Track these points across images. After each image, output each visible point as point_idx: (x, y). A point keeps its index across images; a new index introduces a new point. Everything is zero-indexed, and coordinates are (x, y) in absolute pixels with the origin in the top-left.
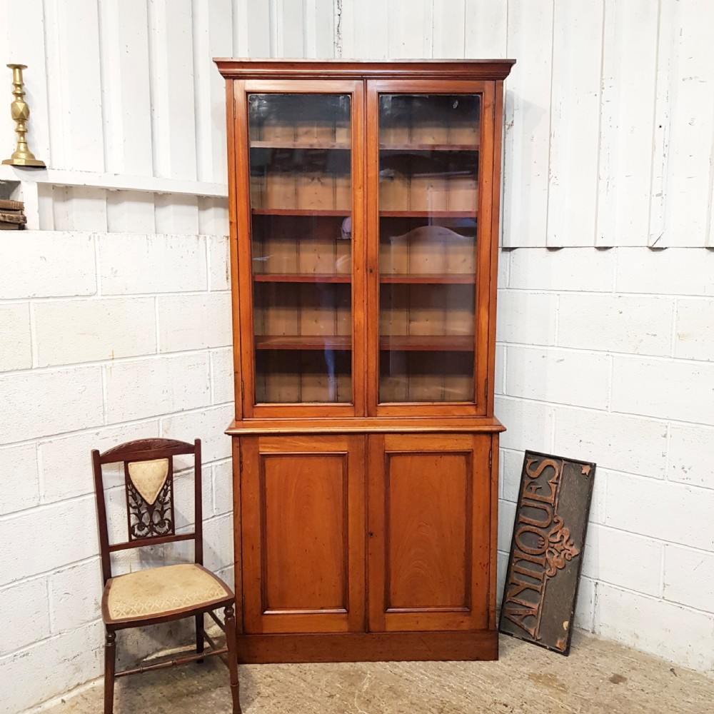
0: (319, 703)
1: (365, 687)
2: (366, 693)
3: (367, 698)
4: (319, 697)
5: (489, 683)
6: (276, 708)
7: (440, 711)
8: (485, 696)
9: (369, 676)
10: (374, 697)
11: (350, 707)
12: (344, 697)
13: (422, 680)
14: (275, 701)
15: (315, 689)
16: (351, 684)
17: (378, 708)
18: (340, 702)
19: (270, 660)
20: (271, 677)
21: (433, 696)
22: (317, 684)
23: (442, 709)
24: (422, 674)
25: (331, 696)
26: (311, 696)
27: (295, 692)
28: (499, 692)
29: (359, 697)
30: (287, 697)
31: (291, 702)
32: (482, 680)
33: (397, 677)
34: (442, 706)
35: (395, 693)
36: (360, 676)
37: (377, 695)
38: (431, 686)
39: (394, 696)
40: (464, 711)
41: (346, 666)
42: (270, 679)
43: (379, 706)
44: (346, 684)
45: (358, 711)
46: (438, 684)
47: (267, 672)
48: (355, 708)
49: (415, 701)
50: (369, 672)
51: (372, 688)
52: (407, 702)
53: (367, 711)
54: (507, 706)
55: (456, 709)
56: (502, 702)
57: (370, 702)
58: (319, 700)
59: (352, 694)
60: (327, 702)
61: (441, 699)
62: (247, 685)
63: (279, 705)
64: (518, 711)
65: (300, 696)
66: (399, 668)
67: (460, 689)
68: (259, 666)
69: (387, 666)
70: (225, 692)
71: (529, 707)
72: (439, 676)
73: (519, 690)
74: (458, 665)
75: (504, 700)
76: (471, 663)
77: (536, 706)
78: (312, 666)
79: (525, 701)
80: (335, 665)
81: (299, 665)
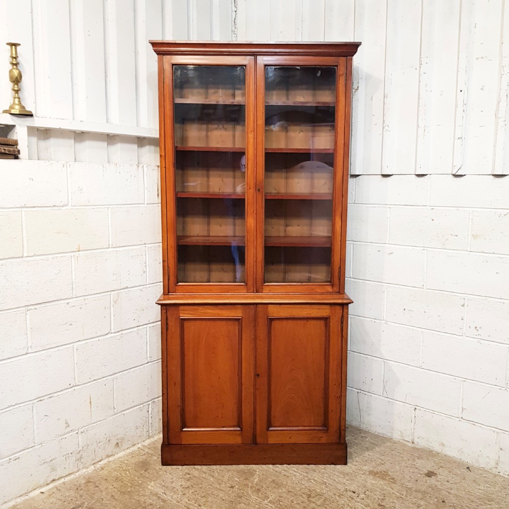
0: (224, 491)
1: (256, 480)
2: (257, 484)
3: (257, 488)
5: (342, 478)
6: (194, 496)
7: (308, 496)
8: (339, 486)
9: (258, 473)
10: (262, 487)
11: (246, 494)
12: (241, 488)
13: (295, 475)
14: (192, 491)
15: (221, 482)
16: (246, 479)
17: (265, 495)
18: (239, 491)
19: (187, 463)
20: (189, 474)
21: (303, 487)
22: (222, 478)
23: (310, 495)
24: (295, 472)
25: (232, 487)
26: (218, 487)
27: (207, 484)
28: (349, 484)
29: (252, 487)
30: (201, 488)
31: (204, 491)
32: (336, 475)
33: (278, 474)
34: (309, 493)
36: (252, 474)
37: (264, 486)
38: (302, 479)
39: (276, 486)
40: (325, 496)
41: (242, 467)
42: (189, 476)
43: (265, 493)
44: (242, 479)
45: (251, 497)
46: (306, 478)
47: (187, 471)
48: (249, 494)
49: (290, 490)
50: (258, 471)
51: (260, 481)
52: (285, 491)
53: (257, 497)
54: (354, 493)
55: (320, 495)
56: (351, 490)
57: (260, 490)
58: (224, 489)
59: (247, 485)
60: (229, 491)
61: (309, 488)
62: (173, 480)
63: (195, 493)
64: (362, 496)
65: (210, 487)
66: (279, 468)
67: (321, 481)
68: (180, 467)
69: (270, 466)
70: (157, 485)
71: (370, 493)
72: (307, 473)
73: (363, 482)
74: (320, 466)
75: (352, 488)
76: (329, 465)
77: (374, 493)
78: (218, 467)
79: (367, 489)
80: (234, 466)
81: (208, 466)
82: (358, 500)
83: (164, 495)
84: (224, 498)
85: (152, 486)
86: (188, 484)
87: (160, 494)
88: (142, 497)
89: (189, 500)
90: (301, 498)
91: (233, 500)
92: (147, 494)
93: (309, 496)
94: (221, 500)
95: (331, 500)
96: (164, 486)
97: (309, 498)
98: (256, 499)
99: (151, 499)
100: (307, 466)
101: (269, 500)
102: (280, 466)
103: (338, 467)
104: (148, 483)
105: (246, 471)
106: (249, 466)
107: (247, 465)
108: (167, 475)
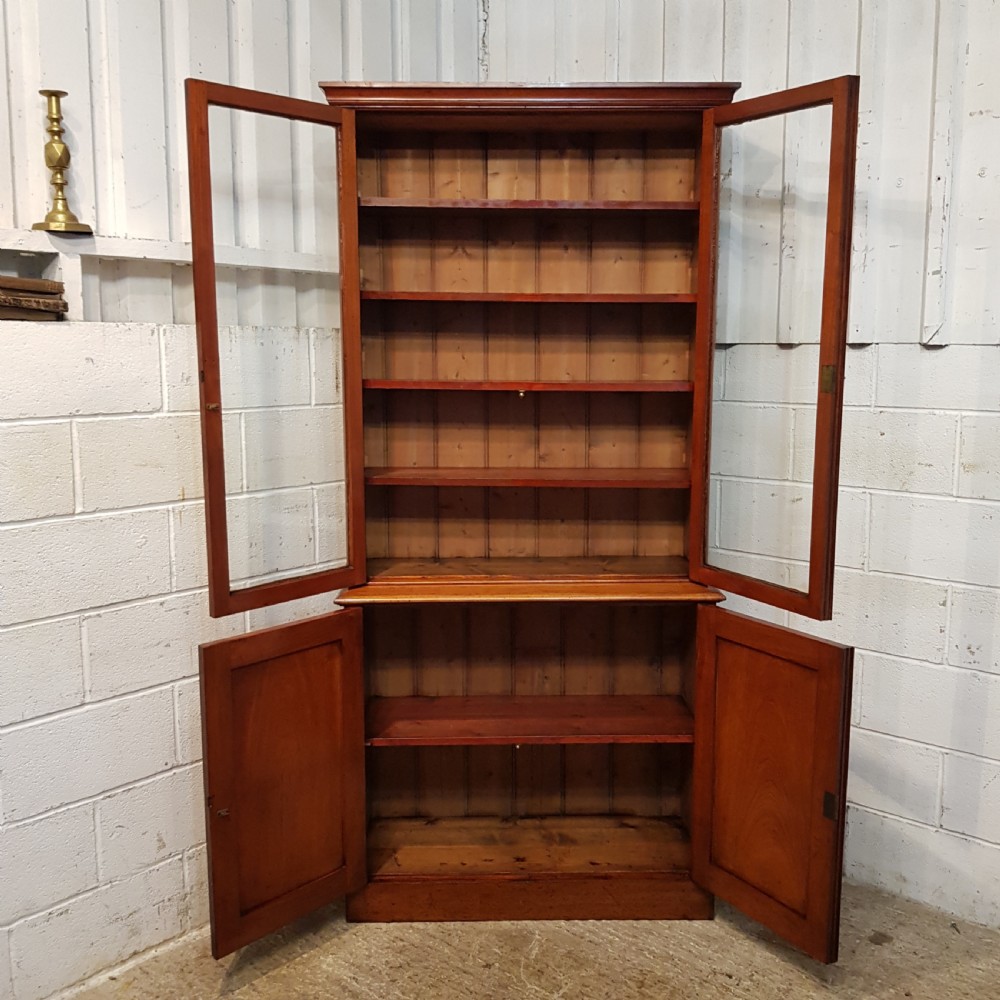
0: (471, 974)
1: (534, 952)
2: (536, 960)
3: (538, 967)
4: (471, 967)
5: (705, 946)
6: (412, 984)
7: (639, 984)
8: (701, 965)
9: (538, 937)
10: (548, 966)
11: (515, 980)
12: (505, 968)
13: (611, 942)
14: (410, 973)
15: (465, 956)
16: (515, 950)
17: (554, 981)
18: (500, 973)
19: (397, 917)
20: (402, 940)
21: (628, 965)
22: (468, 949)
23: (642, 982)
24: (612, 934)
25: (488, 966)
26: (460, 965)
27: (437, 961)
28: (718, 958)
29: (527, 967)
30: (426, 968)
31: (433, 974)
32: (694, 942)
33: (577, 939)
34: (641, 979)
35: (576, 961)
36: (526, 938)
37: (551, 963)
38: (625, 950)
39: (575, 964)
40: (673, 984)
41: (506, 924)
42: (401, 944)
43: (554, 978)
44: (507, 949)
45: (526, 986)
46: (634, 948)
47: (397, 934)
48: (522, 981)
49: (603, 971)
50: (537, 932)
51: (543, 953)
52: (593, 973)
53: (539, 986)
54: (730, 977)
55: (661, 982)
56: (724, 971)
57: (542, 973)
58: (471, 970)
59: (517, 963)
60: (483, 974)
61: (640, 968)
62: (370, 952)
63: (416, 979)
64: (747, 983)
65: (444, 965)
66: (579, 925)
67: (664, 954)
68: (383, 925)
69: (562, 923)
70: (340, 961)
71: (761, 978)
72: (635, 937)
73: (747, 954)
74: (660, 922)
75: (726, 969)
76: (677, 922)
77: (771, 977)
78: (459, 924)
79: (756, 969)
80: (490, 922)
81: (439, 923)
82: (739, 991)
83: (354, 983)
84: (472, 989)
85: (328, 965)
86: (401, 960)
87: (346, 981)
88: (311, 987)
89: (403, 993)
90: (625, 988)
91: (490, 993)
92: (320, 981)
93: (642, 984)
94: (468, 993)
95: (686, 992)
96: (353, 965)
97: (640, 988)
98: (536, 991)
99: (327, 991)
100: (634, 923)
101: (561, 992)
102: (580, 923)
103: (697, 924)
104: (322, 958)
105: (514, 934)
106: (520, 922)
107: (515, 922)
108: (358, 941)
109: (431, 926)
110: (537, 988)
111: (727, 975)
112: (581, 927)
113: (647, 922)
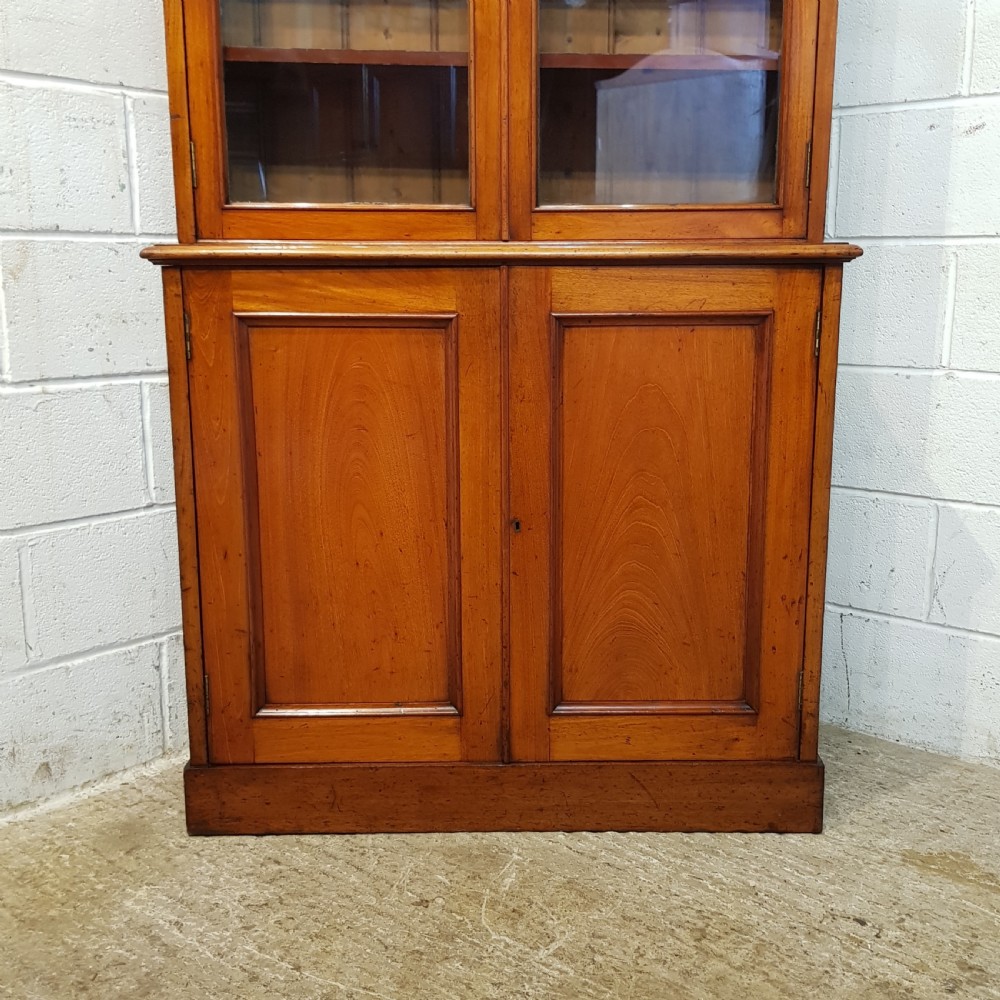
0: (392, 917)
1: (508, 881)
2: (511, 894)
3: (513, 905)
4: (393, 905)
5: (811, 873)
6: (282, 932)
7: (698, 935)
8: (804, 902)
9: (516, 857)
10: (531, 903)
11: (470, 926)
12: (455, 906)
13: (644, 866)
14: (281, 915)
15: (384, 887)
16: (474, 877)
17: (540, 928)
18: (444, 916)
19: (274, 826)
20: (278, 862)
21: (675, 902)
22: (390, 875)
23: (702, 930)
24: (646, 854)
25: (424, 903)
26: (374, 902)
27: (334, 895)
28: (837, 892)
29: (493, 904)
30: (313, 907)
31: (321, 918)
32: (791, 866)
33: (585, 860)
34: (700, 924)
35: (581, 895)
36: (495, 860)
37: (538, 899)
38: (669, 878)
39: (580, 901)
40: (759, 934)
41: (463, 839)
42: (277, 867)
43: (542, 924)
44: (461, 875)
45: (488, 936)
46: (685, 875)
47: (270, 852)
48: (482, 929)
49: (632, 912)
50: (516, 850)
51: (524, 883)
52: (612, 915)
53: (513, 937)
54: (863, 923)
55: (739, 930)
56: (850, 912)
57: (521, 915)
58: (392, 911)
59: (478, 897)
60: (412, 916)
61: (697, 907)
62: (218, 881)
63: (290, 924)
64: (893, 934)
65: (345, 902)
66: (588, 841)
67: (740, 886)
68: (251, 840)
69: (560, 836)
70: (159, 896)
71: (920, 926)
72: (687, 858)
73: (886, 887)
74: (729, 836)
75: (853, 909)
76: (759, 835)
77: (935, 923)
78: (381, 838)
79: (906, 911)
80: (435, 835)
81: (348, 837)
82: (881, 947)
83: (175, 932)
84: (389, 941)
85: (138, 902)
86: (269, 892)
87: (161, 928)
88: (94, 937)
89: (261, 949)
90: (671, 940)
91: (422, 948)
92: (114, 927)
93: (702, 935)
94: (381, 947)
95: (783, 948)
96: (181, 901)
97: (699, 940)
98: (507, 946)
99: (121, 945)
100: (685, 837)
101: (554, 947)
102: (591, 835)
103: (793, 839)
104: (129, 890)
105: (476, 852)
106: (487, 835)
107: (480, 834)
108: (200, 865)
109: (333, 842)
110: (508, 940)
111: (856, 920)
112: (593, 843)
113: (707, 835)
